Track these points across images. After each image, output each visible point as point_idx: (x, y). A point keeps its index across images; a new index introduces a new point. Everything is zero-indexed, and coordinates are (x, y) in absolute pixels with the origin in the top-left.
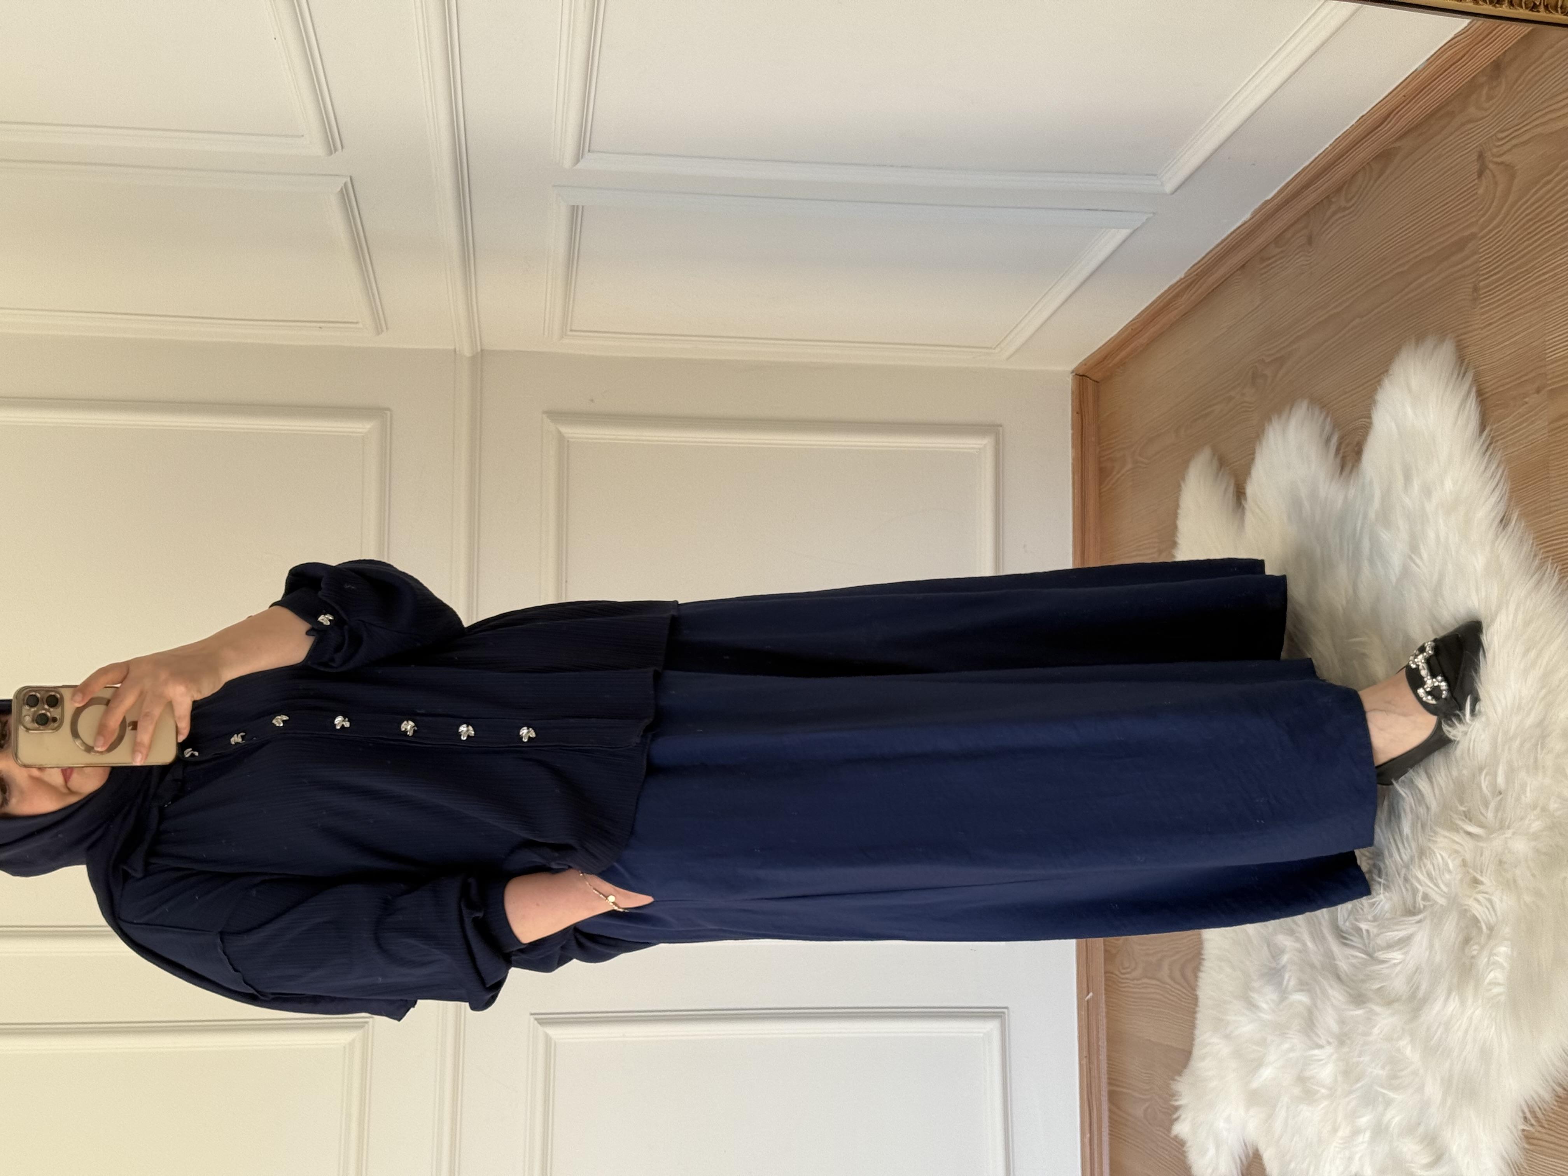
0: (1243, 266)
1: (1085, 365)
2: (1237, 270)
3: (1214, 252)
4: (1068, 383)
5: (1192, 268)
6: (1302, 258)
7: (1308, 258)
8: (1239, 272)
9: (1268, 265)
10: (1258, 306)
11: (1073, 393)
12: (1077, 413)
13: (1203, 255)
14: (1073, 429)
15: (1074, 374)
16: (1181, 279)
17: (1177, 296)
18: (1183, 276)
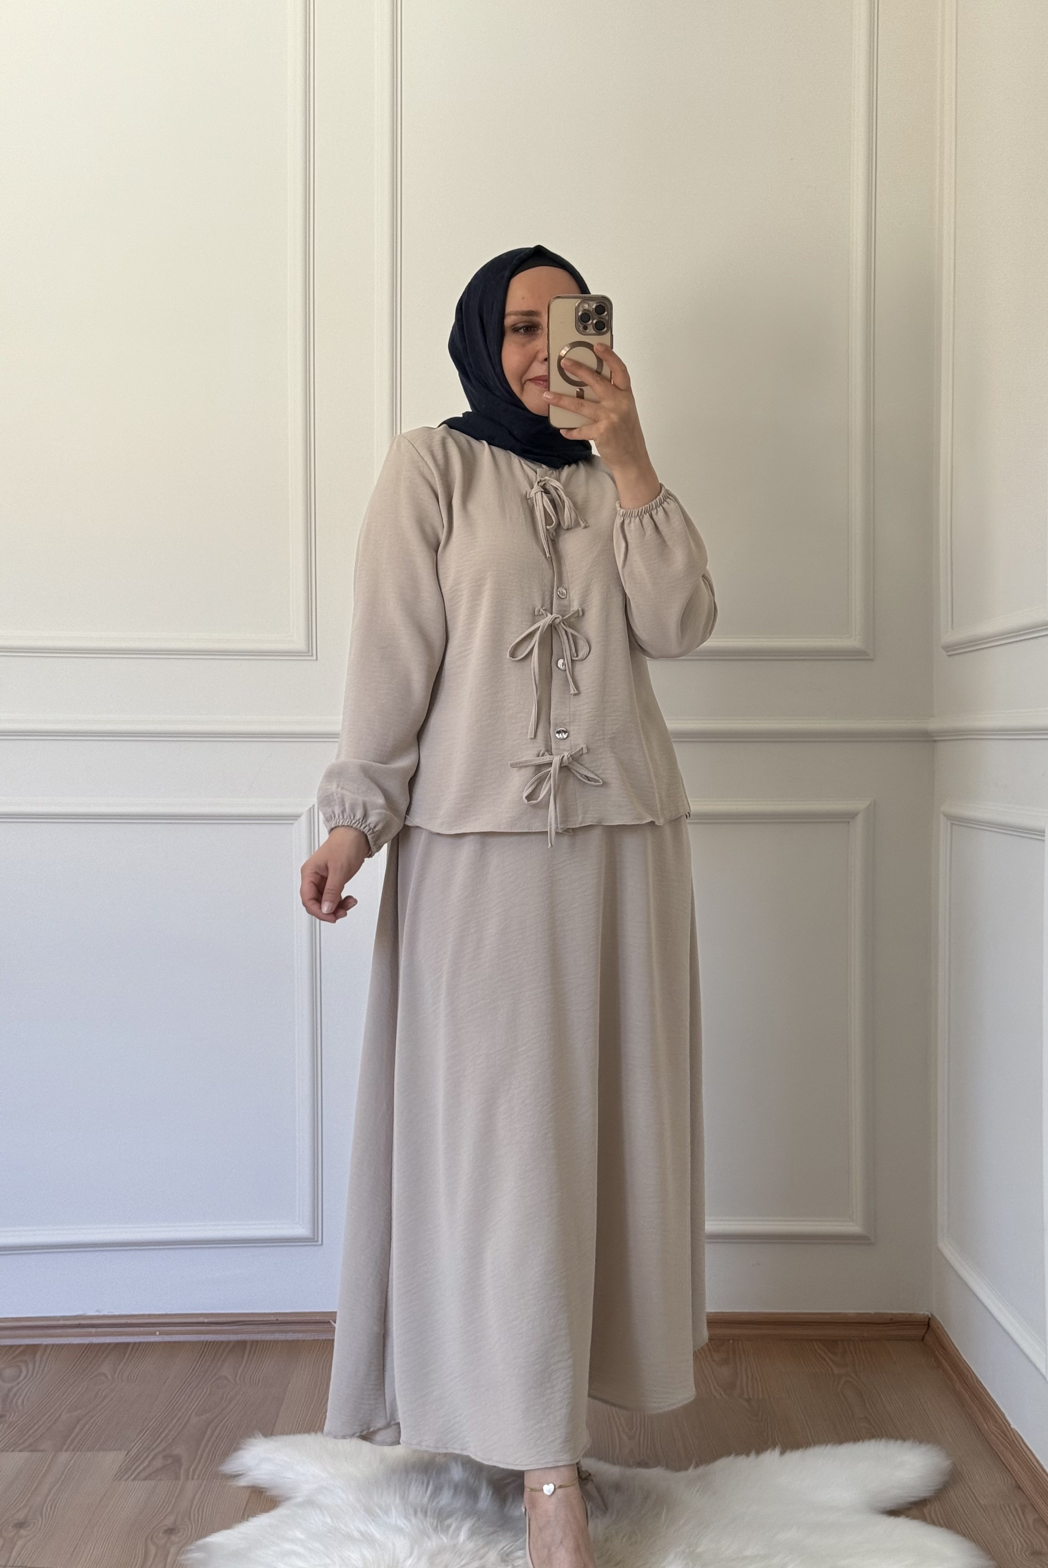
0: (1019, 1488)
1: (938, 1328)
2: (1016, 1481)
3: (1032, 1458)
4: (921, 1311)
5: (1020, 1436)
6: (1020, 1546)
7: (1019, 1550)
8: (1014, 1484)
9: (1017, 1513)
10: (980, 1504)
11: (910, 1315)
12: (891, 1319)
13: (1031, 1448)
14: (876, 1314)
15: (930, 1316)
16: (1010, 1425)
17: (996, 1422)
18: (1012, 1426)
